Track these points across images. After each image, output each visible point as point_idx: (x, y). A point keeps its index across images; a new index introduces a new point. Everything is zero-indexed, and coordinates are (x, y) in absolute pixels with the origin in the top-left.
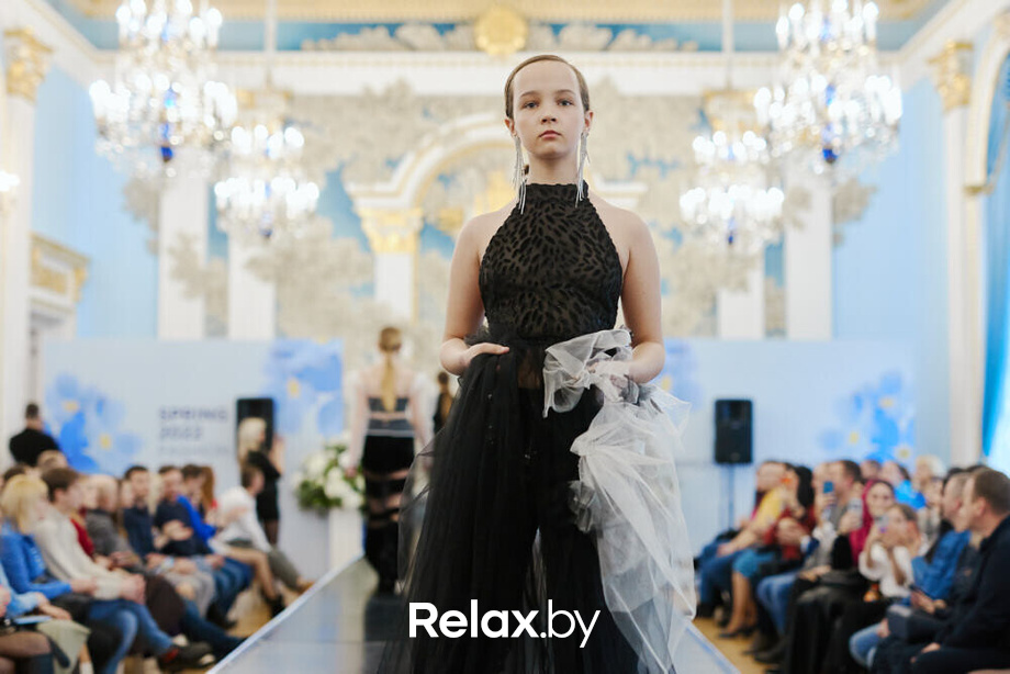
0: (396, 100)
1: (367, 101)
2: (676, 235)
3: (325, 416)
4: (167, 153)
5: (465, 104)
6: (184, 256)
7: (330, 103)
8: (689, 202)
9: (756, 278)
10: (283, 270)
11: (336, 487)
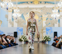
0: (27, 8)
1: (25, 8)
2: (51, 19)
3: (21, 34)
4: (7, 9)
5: (33, 8)
6: (10, 21)
7: (22, 8)
8: (52, 16)
9: (58, 23)
10: (18, 22)
11: (22, 39)
